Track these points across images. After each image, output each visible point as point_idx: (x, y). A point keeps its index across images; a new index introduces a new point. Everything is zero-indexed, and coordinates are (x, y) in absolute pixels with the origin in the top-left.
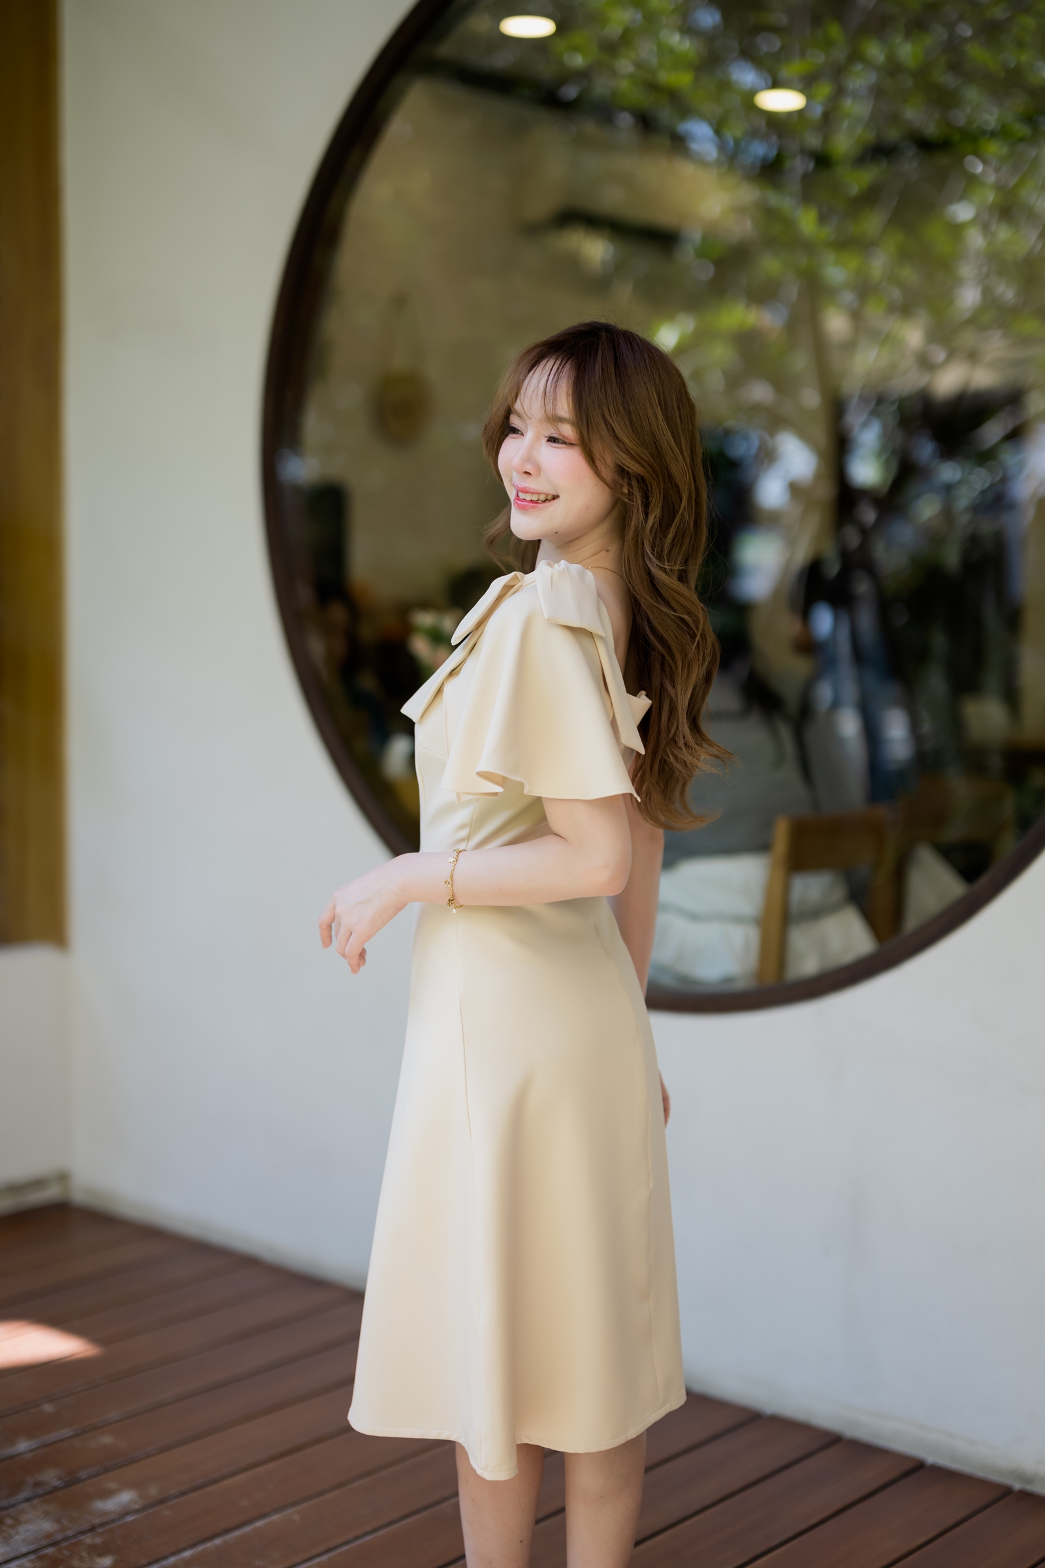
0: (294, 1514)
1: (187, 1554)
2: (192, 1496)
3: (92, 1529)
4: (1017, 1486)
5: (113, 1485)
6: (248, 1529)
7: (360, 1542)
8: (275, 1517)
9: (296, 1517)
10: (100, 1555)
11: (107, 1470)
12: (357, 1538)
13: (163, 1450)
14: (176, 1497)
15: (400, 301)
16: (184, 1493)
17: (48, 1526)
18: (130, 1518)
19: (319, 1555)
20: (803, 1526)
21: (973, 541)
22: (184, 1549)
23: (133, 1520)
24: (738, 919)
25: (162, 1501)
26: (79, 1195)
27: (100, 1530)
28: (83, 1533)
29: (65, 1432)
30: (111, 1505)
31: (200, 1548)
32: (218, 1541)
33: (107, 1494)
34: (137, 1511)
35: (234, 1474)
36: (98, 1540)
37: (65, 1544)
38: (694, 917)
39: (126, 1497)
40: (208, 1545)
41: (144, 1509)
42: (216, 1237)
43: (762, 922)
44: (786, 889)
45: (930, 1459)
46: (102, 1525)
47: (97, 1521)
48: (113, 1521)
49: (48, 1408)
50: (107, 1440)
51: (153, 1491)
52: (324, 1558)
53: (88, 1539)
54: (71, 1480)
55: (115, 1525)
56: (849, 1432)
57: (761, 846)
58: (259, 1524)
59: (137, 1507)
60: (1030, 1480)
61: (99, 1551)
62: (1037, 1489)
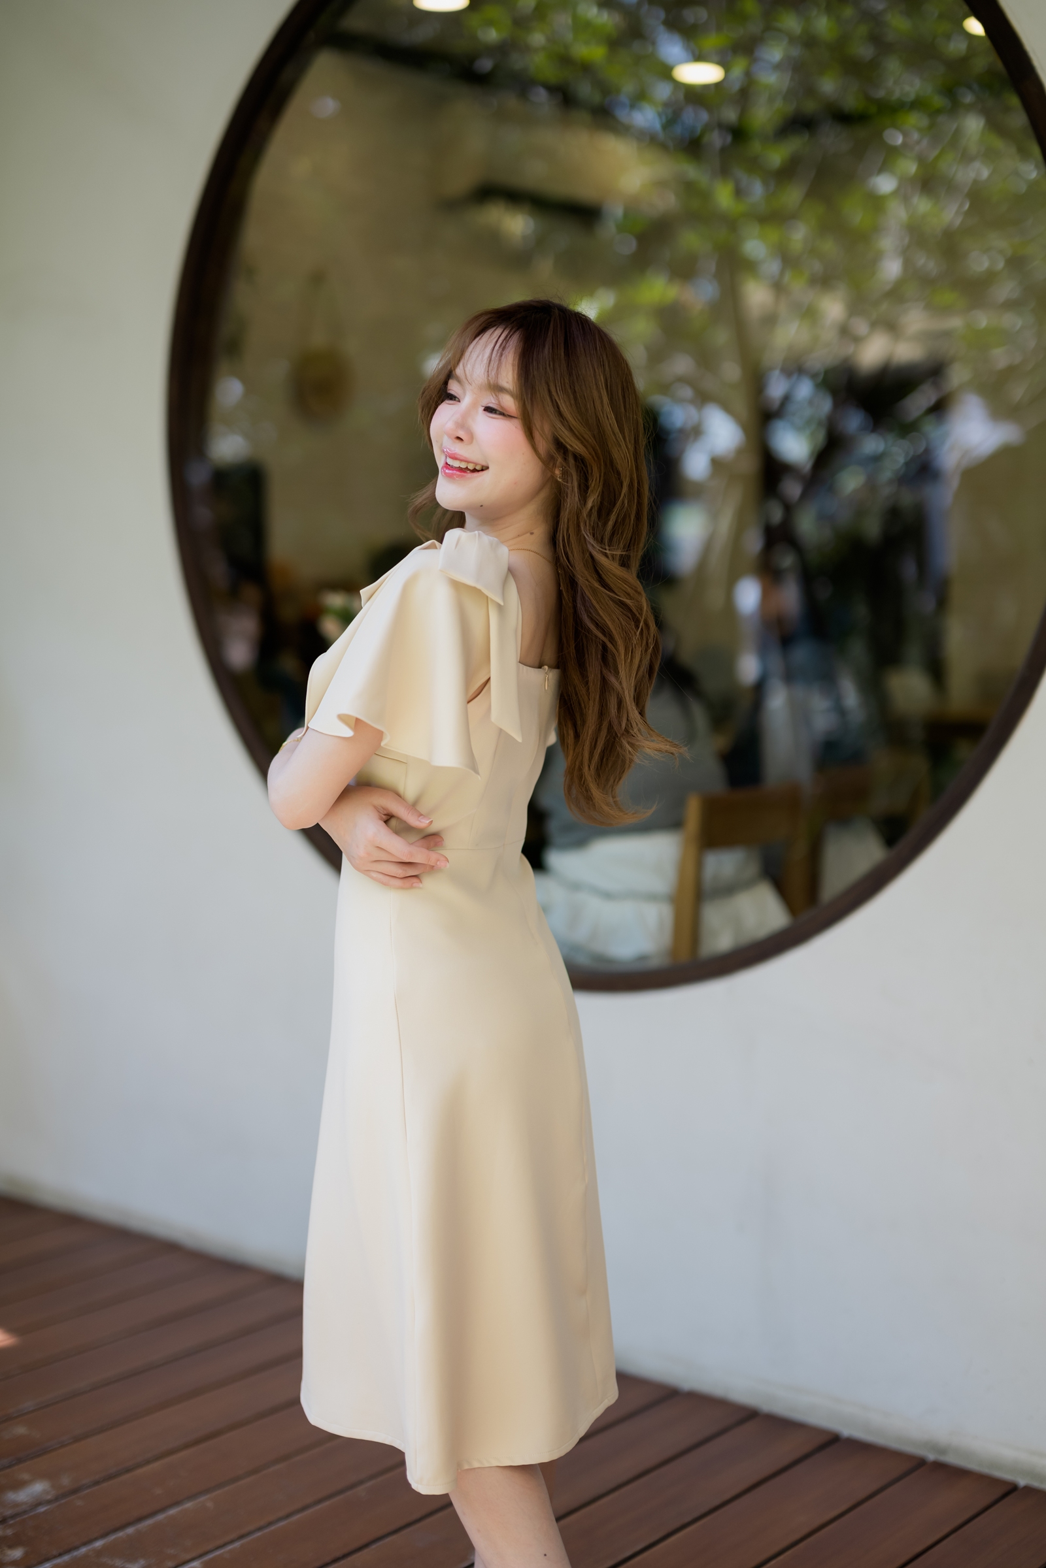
0: (207, 1501)
1: (98, 1544)
2: (105, 1485)
3: (4, 1521)
4: (931, 1457)
5: (26, 1476)
6: (160, 1517)
7: (273, 1528)
8: (188, 1505)
9: (210, 1504)
10: (11, 1547)
11: (20, 1461)
12: (270, 1524)
13: (77, 1439)
14: (89, 1487)
15: (317, 279)
16: (97, 1483)
18: (42, 1509)
19: (232, 1542)
20: (717, 1502)
21: (893, 513)
22: (96, 1539)
23: (46, 1511)
24: (651, 897)
25: (74, 1491)
27: (12, 1522)
30: (22, 1496)
31: (112, 1537)
32: (130, 1530)
33: (19, 1485)
34: (49, 1502)
35: (148, 1462)
36: (9, 1532)
38: (608, 896)
39: (38, 1488)
40: (120, 1534)
41: (56, 1499)
42: (135, 1222)
43: (675, 900)
44: (699, 866)
45: (846, 1432)
46: (13, 1517)
47: (8, 1512)
48: (25, 1512)
50: (21, 1430)
51: (66, 1481)
52: (237, 1544)
55: (26, 1516)
56: (766, 1407)
57: (674, 824)
58: (172, 1512)
59: (49, 1497)
60: (943, 1451)
61: (13, 1543)
62: (951, 1459)
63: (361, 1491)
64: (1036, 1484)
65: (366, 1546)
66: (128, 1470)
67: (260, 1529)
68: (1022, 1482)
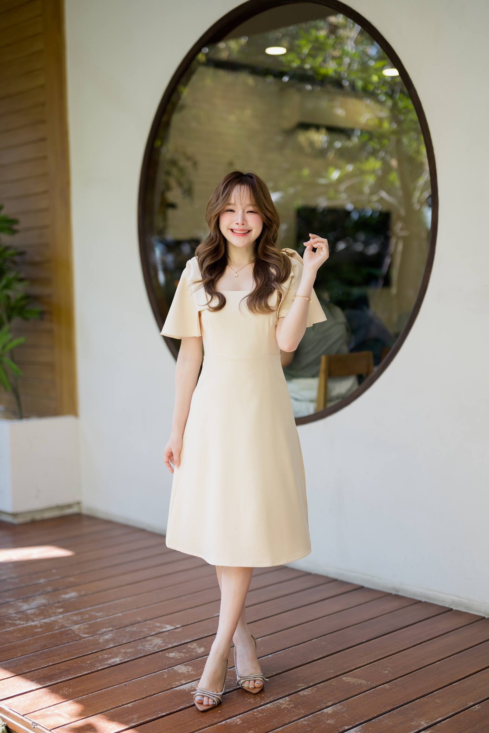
0: (129, 599)
1: (89, 609)
2: (96, 594)
3: (59, 602)
4: (394, 593)
5: (69, 591)
6: (112, 603)
7: (149, 606)
8: (123, 600)
11: (69, 587)
12: (149, 605)
13: (90, 582)
14: (90, 594)
16: (93, 593)
17: (44, 601)
18: (73, 600)
22: (88, 607)
25: (85, 595)
26: (84, 511)
27: (61, 602)
28: (55, 603)
29: (58, 577)
30: (67, 596)
32: (101, 606)
33: (66, 593)
34: (76, 598)
35: (113, 588)
36: (60, 605)
37: (48, 606)
39: (73, 594)
40: (97, 606)
41: (78, 597)
42: (130, 523)
45: (366, 586)
47: (61, 600)
48: (67, 600)
49: (54, 571)
50: (72, 579)
51: (83, 593)
52: (135, 610)
53: (56, 605)
54: (56, 590)
56: (340, 578)
58: (116, 601)
60: (398, 591)
61: (59, 608)
62: (400, 593)
63: (184, 598)
64: (428, 601)
65: (180, 611)
66: (105, 590)
67: (145, 606)
68: (423, 600)
